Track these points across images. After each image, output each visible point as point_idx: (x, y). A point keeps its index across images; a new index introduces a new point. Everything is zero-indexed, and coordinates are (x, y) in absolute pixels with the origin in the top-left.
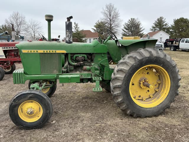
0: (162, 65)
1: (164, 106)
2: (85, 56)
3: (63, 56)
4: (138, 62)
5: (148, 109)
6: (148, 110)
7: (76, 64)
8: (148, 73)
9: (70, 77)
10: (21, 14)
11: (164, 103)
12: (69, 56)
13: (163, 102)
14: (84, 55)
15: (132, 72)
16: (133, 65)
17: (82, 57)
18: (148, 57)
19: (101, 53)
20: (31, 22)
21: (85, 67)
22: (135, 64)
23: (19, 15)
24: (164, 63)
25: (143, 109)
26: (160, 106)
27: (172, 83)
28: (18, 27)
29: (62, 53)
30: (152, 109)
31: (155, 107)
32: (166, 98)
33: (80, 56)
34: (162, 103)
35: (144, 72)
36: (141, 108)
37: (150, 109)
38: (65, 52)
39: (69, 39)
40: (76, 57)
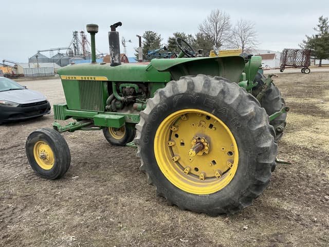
0: (214, 111)
1: (223, 198)
2: (135, 86)
3: (106, 86)
4: (165, 101)
5: (190, 196)
6: (190, 198)
7: (122, 98)
8: (211, 126)
9: (107, 117)
10: (223, 13)
11: (224, 193)
12: (114, 85)
13: (222, 190)
14: (133, 84)
15: (154, 119)
16: (156, 106)
17: (131, 88)
18: (183, 94)
19: (161, 83)
20: (240, 24)
21: (136, 105)
22: (159, 106)
23: (220, 14)
24: (219, 107)
25: (181, 193)
26: (215, 197)
27: (242, 153)
28: (217, 35)
29: (103, 81)
30: (197, 197)
31: (205, 196)
32: (230, 183)
33: (128, 86)
34: (219, 191)
35: (203, 123)
36: (175, 190)
37: (193, 197)
38: (105, 79)
39: (113, 58)
40: (122, 88)
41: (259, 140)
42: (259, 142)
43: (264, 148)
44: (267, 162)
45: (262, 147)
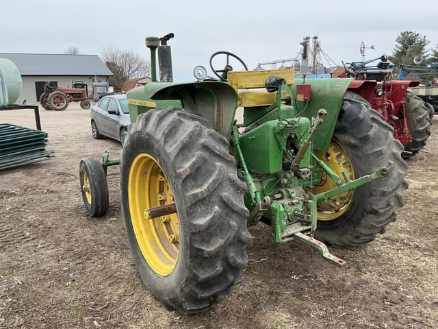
24: (160, 155)
41: (193, 212)
42: (193, 215)
43: (196, 224)
44: (204, 248)
45: (195, 223)
